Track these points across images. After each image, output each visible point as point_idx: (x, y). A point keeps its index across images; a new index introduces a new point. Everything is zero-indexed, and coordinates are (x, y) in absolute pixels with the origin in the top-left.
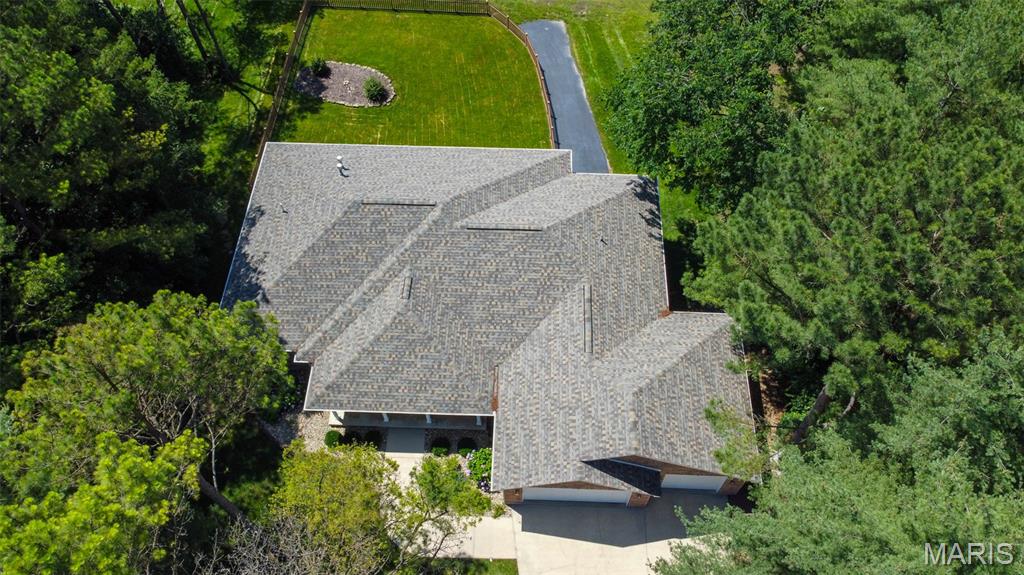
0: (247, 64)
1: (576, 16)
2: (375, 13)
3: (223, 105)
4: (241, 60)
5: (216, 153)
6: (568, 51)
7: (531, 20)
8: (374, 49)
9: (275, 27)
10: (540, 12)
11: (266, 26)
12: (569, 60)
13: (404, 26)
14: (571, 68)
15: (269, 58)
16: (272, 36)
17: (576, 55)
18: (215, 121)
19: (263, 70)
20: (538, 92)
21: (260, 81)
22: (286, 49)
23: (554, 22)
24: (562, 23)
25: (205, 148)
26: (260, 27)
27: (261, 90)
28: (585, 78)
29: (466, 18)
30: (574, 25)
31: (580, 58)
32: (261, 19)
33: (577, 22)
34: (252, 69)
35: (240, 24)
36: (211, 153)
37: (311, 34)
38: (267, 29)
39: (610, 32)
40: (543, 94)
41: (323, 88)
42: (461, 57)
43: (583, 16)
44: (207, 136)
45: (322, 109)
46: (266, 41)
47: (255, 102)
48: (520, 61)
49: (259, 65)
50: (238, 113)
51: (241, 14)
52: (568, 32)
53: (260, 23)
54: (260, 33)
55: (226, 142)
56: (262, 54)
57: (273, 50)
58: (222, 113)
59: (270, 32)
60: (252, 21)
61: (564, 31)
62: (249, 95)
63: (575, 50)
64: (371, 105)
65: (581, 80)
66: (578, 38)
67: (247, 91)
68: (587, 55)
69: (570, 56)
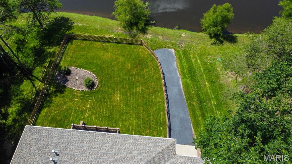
0: (36, 66)
1: (179, 47)
2: (94, 43)
3: (22, 87)
4: (34, 64)
5: (14, 113)
6: (175, 64)
7: (160, 48)
8: (91, 61)
9: (52, 48)
10: (164, 44)
11: (48, 47)
12: (176, 69)
13: (106, 49)
14: (176, 73)
15: (46, 64)
16: (49, 53)
17: (179, 66)
18: (17, 96)
19: (43, 70)
20: (161, 85)
21: (40, 75)
22: (54, 59)
23: (170, 49)
24: (173, 50)
25: (10, 110)
26: (45, 48)
27: (40, 80)
28: (182, 79)
29: (132, 46)
30: (178, 51)
31: (180, 69)
32: (47, 44)
33: (179, 50)
34: (38, 69)
35: (37, 46)
36: (12, 113)
37: (66, 52)
38: (48, 49)
39: (194, 56)
40: (163, 87)
41: (67, 80)
42: (129, 66)
43: (182, 47)
44: (12, 104)
45: (65, 91)
46: (47, 55)
47: (36, 86)
48: (154, 69)
49: (41, 67)
50: (28, 92)
51: (38, 41)
52: (175, 55)
53: (46, 46)
54: (45, 51)
55: (19, 108)
56: (44, 62)
57: (48, 60)
58: (21, 92)
59: (49, 50)
60: (42, 45)
61: (174, 54)
62: (34, 82)
63: (178, 64)
64: (87, 90)
65: (180, 80)
66: (180, 58)
67: (34, 80)
68: (183, 67)
69: (176, 67)
